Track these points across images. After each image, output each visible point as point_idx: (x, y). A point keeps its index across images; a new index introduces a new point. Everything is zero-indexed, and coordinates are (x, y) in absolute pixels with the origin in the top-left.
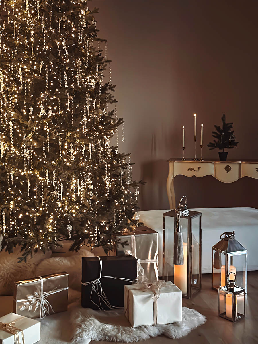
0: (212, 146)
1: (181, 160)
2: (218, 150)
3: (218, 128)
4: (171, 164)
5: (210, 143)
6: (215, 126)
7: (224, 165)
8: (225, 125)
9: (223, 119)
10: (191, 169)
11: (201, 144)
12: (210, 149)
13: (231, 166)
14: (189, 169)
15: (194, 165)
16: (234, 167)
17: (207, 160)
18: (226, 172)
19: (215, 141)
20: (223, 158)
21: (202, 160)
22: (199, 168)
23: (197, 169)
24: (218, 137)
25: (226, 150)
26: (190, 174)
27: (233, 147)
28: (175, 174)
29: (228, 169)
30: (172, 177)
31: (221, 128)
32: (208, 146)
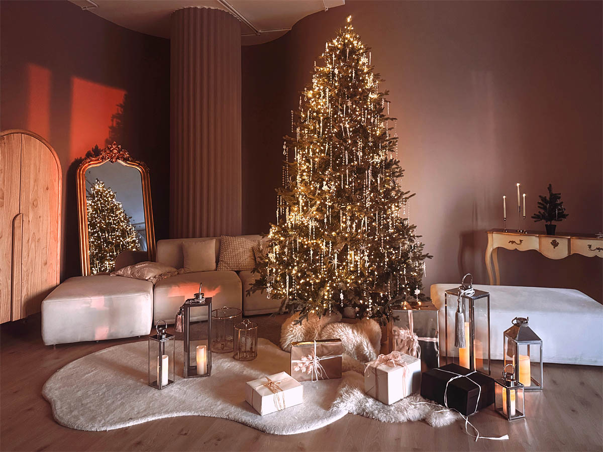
0: (537, 217)
1: (500, 231)
2: (543, 222)
3: (544, 199)
4: (490, 236)
5: (535, 214)
6: (540, 196)
7: (550, 240)
8: (551, 195)
9: (550, 188)
10: (513, 242)
11: (524, 215)
12: (535, 221)
13: (558, 240)
14: (510, 242)
15: (517, 238)
16: (563, 243)
17: (530, 232)
18: (553, 247)
19: (539, 212)
20: (550, 231)
21: (525, 233)
22: (521, 241)
23: (519, 242)
24: (545, 208)
25: (554, 223)
26: (511, 247)
27: (561, 220)
28: (495, 246)
29: (555, 244)
30: (492, 249)
31: (548, 198)
32: (532, 217)
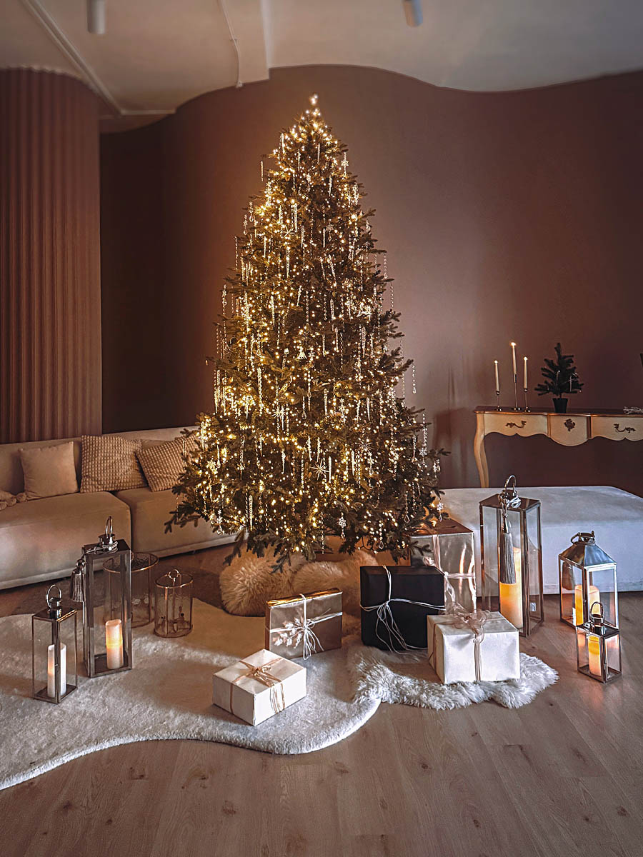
0: (542, 389)
1: (494, 410)
2: (551, 396)
3: (550, 364)
4: (479, 417)
5: (539, 385)
6: (546, 360)
7: (564, 419)
8: (560, 357)
9: (558, 349)
10: (512, 425)
11: (526, 387)
12: (539, 395)
13: (574, 420)
14: (508, 424)
15: (516, 419)
16: (580, 422)
17: (536, 410)
18: (567, 429)
19: (546, 382)
20: (560, 408)
21: (527, 411)
22: (523, 423)
23: (520, 425)
24: (553, 377)
25: (564, 395)
26: (509, 432)
27: (576, 392)
28: (487, 432)
29: (570, 425)
30: (482, 436)
31: (555, 363)
32: (536, 389)
